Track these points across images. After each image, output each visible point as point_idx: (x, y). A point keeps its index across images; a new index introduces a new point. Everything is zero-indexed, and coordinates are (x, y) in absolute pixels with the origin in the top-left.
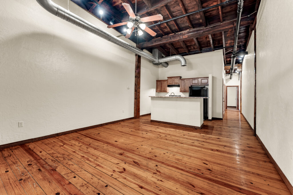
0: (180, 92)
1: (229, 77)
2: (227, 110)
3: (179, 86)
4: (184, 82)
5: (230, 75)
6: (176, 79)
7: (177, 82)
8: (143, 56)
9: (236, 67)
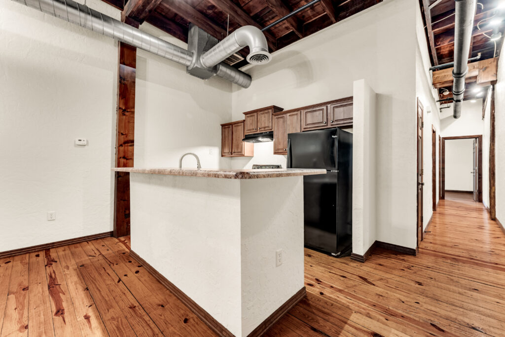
0: (275, 153)
1: (452, 113)
2: (446, 203)
3: (270, 135)
4: (284, 122)
5: (452, 105)
6: (263, 115)
7: (266, 125)
8: (144, 46)
9: (475, 73)
